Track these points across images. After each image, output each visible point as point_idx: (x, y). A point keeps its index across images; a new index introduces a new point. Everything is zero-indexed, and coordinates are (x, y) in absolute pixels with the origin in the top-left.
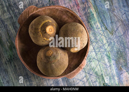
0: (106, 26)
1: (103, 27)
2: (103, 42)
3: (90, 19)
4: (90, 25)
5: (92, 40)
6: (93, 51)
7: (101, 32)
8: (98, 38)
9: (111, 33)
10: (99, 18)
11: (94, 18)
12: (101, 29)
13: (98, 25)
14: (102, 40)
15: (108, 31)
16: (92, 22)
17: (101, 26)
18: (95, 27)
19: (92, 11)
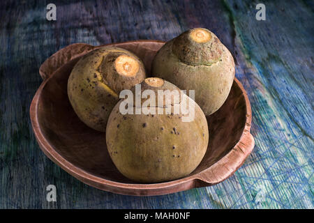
0: (303, 127)
1: (294, 130)
2: (296, 160)
3: (258, 109)
4: (257, 119)
5: (261, 152)
6: (265, 176)
7: (288, 139)
8: (281, 150)
10: (281, 110)
11: (268, 108)
12: (289, 133)
13: (281, 123)
14: (293, 157)
15: (311, 138)
16: (263, 115)
17: (289, 127)
18: (270, 125)
19: (263, 95)
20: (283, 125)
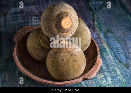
0: (120, 59)
1: (116, 60)
2: (117, 73)
3: (102, 52)
4: (102, 56)
5: (103, 69)
6: (104, 79)
7: (114, 64)
8: (111, 68)
9: (126, 67)
10: (111, 52)
11: (107, 51)
12: (114, 61)
14: (115, 71)
15: (123, 64)
16: (104, 54)
17: (114, 59)
18: (107, 58)
19: (104, 46)
20: (112, 58)
